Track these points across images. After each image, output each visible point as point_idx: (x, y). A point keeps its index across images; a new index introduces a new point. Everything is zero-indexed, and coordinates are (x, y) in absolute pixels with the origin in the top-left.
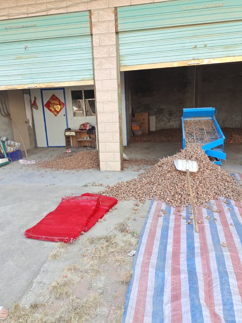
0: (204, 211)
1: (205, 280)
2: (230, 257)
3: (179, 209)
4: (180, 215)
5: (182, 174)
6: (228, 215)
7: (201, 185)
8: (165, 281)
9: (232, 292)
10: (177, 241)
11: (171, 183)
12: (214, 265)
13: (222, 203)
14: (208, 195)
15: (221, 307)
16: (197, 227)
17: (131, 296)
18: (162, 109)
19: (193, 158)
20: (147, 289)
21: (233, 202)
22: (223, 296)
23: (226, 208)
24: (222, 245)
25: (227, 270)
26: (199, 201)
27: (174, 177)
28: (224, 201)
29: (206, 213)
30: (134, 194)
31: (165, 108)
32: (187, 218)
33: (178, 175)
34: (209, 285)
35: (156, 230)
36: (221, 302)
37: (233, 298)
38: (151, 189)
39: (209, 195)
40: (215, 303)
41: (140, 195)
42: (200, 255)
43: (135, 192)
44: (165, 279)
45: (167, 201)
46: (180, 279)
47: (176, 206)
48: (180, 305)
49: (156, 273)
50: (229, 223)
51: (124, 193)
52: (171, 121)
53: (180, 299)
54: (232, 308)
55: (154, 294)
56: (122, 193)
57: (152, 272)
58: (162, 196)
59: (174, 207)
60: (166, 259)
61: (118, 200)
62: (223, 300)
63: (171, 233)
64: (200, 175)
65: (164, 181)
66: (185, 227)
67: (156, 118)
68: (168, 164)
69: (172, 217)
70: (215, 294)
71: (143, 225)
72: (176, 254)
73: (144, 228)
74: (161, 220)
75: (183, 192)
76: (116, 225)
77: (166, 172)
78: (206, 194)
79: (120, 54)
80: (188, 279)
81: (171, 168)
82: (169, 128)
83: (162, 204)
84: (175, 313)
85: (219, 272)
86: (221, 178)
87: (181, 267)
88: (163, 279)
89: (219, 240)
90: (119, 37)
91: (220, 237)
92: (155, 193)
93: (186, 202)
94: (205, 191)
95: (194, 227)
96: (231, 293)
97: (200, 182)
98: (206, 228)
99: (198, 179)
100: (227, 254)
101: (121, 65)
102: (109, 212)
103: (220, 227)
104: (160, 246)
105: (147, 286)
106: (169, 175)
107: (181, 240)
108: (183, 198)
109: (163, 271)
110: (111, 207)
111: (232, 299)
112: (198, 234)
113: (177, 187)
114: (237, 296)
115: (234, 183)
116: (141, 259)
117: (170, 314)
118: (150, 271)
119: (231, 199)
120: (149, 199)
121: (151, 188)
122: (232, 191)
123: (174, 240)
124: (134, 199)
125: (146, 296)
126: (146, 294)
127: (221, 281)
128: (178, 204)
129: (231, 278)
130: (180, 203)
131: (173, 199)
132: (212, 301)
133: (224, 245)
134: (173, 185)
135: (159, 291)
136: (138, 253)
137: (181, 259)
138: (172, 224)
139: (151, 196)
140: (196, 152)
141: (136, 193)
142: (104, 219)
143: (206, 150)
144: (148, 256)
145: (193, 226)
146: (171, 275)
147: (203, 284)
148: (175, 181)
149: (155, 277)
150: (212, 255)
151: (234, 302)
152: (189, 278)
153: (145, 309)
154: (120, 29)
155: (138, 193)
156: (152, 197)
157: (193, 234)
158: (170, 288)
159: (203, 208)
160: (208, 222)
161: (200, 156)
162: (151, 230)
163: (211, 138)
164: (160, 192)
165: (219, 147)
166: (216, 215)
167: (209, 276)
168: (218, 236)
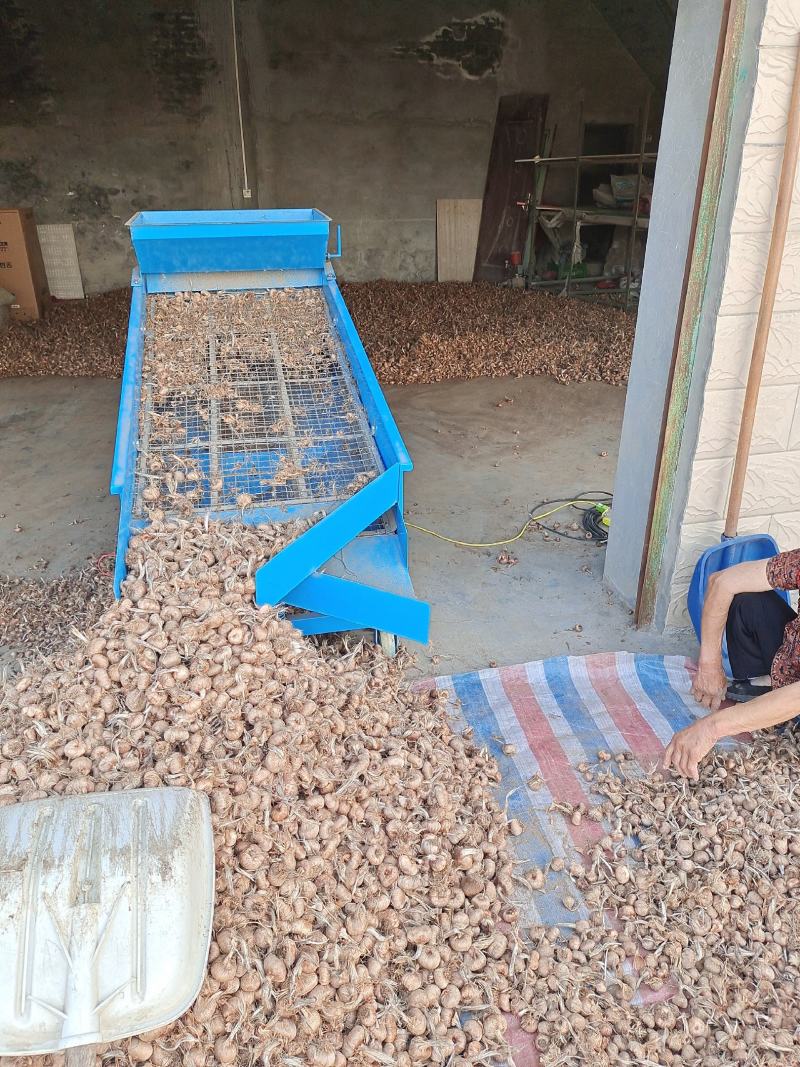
18: (100, 192)
31: (116, 187)
67: (79, 233)
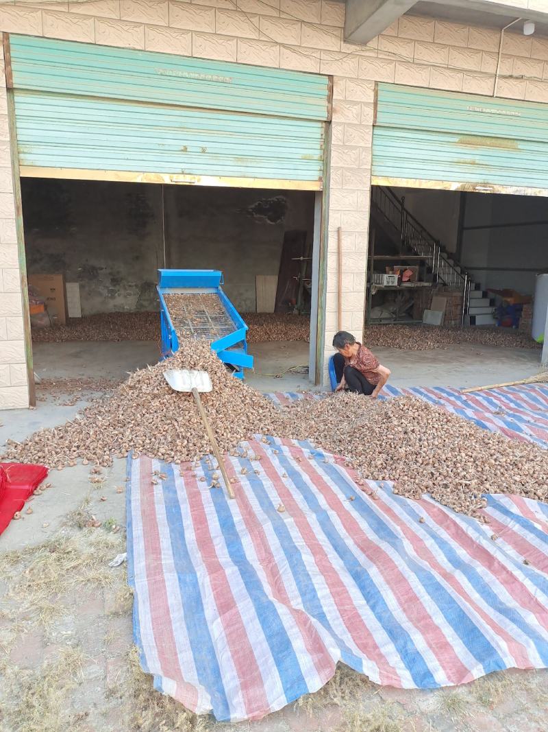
0: (235, 461)
1: (266, 568)
2: (294, 524)
3: (189, 464)
4: (194, 476)
5: (183, 398)
6: (275, 462)
7: (221, 416)
8: (201, 587)
9: (310, 573)
10: (200, 521)
11: (163, 418)
12: (273, 542)
13: (261, 443)
14: (235, 434)
15: (300, 600)
16: (230, 489)
17: (142, 630)
18: (94, 268)
19: (198, 367)
20: (168, 611)
21: (278, 440)
22: (298, 583)
23: (269, 451)
24: (278, 510)
25: (296, 544)
26: (222, 446)
27: (168, 405)
28: (264, 440)
29: (239, 464)
30: (82, 450)
31: (102, 266)
32: (209, 478)
33: (174, 402)
34: (274, 574)
35: (154, 509)
36: (297, 593)
37: (314, 581)
38: (121, 436)
39: (238, 433)
40: (289, 596)
41: (98, 451)
42: (247, 532)
43: (83, 448)
44: (200, 584)
45: (160, 454)
46: (225, 576)
47: (182, 462)
48: (237, 613)
49: (179, 579)
50: (280, 474)
51: (57, 453)
52: (117, 294)
53: (235, 604)
54: (315, 596)
55: (185, 615)
56: (53, 452)
57: (171, 580)
58: (148, 447)
59: (177, 464)
60: (190, 553)
61: (47, 469)
62: (300, 589)
63: (185, 509)
64: (215, 397)
65: (147, 415)
66: (209, 494)
68: (152, 382)
69: (179, 482)
70: (286, 584)
71: (124, 505)
72: (205, 542)
73: (128, 511)
74: (158, 491)
75: (189, 434)
76: (61, 518)
77: (149, 397)
78: (230, 432)
79: (19, 138)
80: (239, 572)
81: (158, 388)
82: (113, 311)
83: (151, 462)
84: (232, 629)
85: (285, 550)
86: (250, 402)
87: (219, 559)
88: (195, 584)
89: (271, 503)
90: (15, 101)
91: (272, 499)
92: (132, 443)
93: (198, 451)
94: (229, 427)
95: (225, 490)
96: (308, 575)
97: (217, 412)
98: (245, 488)
99: (212, 405)
100: (289, 521)
101: (21, 164)
102: (34, 494)
103: (267, 483)
104: (173, 535)
105: (167, 606)
106: (156, 403)
107: (208, 517)
108: (191, 445)
109: (193, 573)
110: (36, 483)
111: (312, 584)
112: (234, 501)
113: (176, 424)
114: (318, 577)
115: (272, 410)
116: (143, 564)
117: (223, 634)
118: (166, 578)
119: (272, 435)
120: (120, 457)
121: (120, 433)
122: (272, 423)
123: (195, 519)
124: (86, 462)
125: (170, 622)
126: (170, 618)
127: (291, 562)
128: (184, 457)
129: (305, 553)
130: (188, 455)
131: (172, 450)
132: (285, 596)
133: (281, 510)
134: (169, 421)
135: (194, 605)
136: (132, 556)
137: (216, 547)
138: (182, 493)
139: (124, 450)
140: (203, 354)
141: (88, 448)
142: (30, 511)
143: (218, 350)
144: (155, 556)
145: (222, 490)
146: (209, 574)
147: (265, 575)
148: (171, 413)
149: (180, 586)
150: (268, 528)
151: (316, 586)
152: (240, 570)
153: (174, 643)
154: (17, 81)
155: (91, 448)
156: (127, 451)
157: (227, 502)
158: (212, 596)
159: (230, 458)
160: (245, 479)
161: (210, 362)
162: (143, 512)
163: (222, 329)
164: (141, 440)
165: (237, 346)
166: (256, 465)
167: (270, 562)
168: (268, 497)
